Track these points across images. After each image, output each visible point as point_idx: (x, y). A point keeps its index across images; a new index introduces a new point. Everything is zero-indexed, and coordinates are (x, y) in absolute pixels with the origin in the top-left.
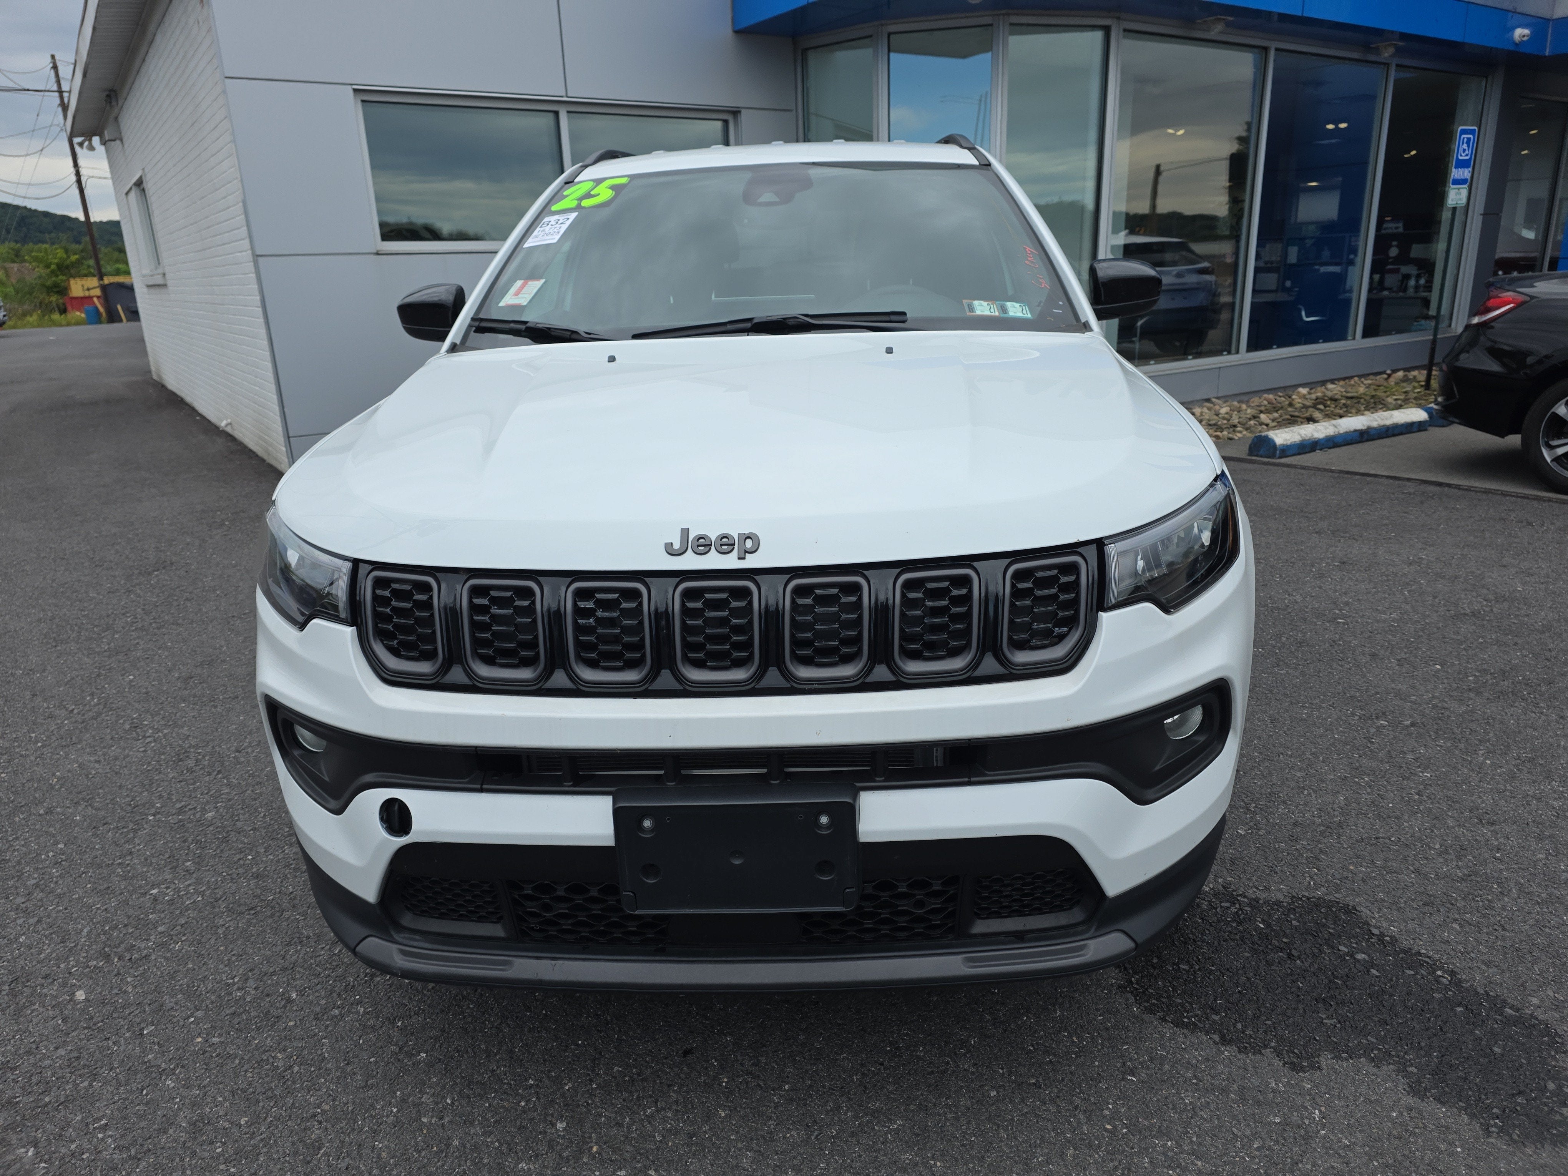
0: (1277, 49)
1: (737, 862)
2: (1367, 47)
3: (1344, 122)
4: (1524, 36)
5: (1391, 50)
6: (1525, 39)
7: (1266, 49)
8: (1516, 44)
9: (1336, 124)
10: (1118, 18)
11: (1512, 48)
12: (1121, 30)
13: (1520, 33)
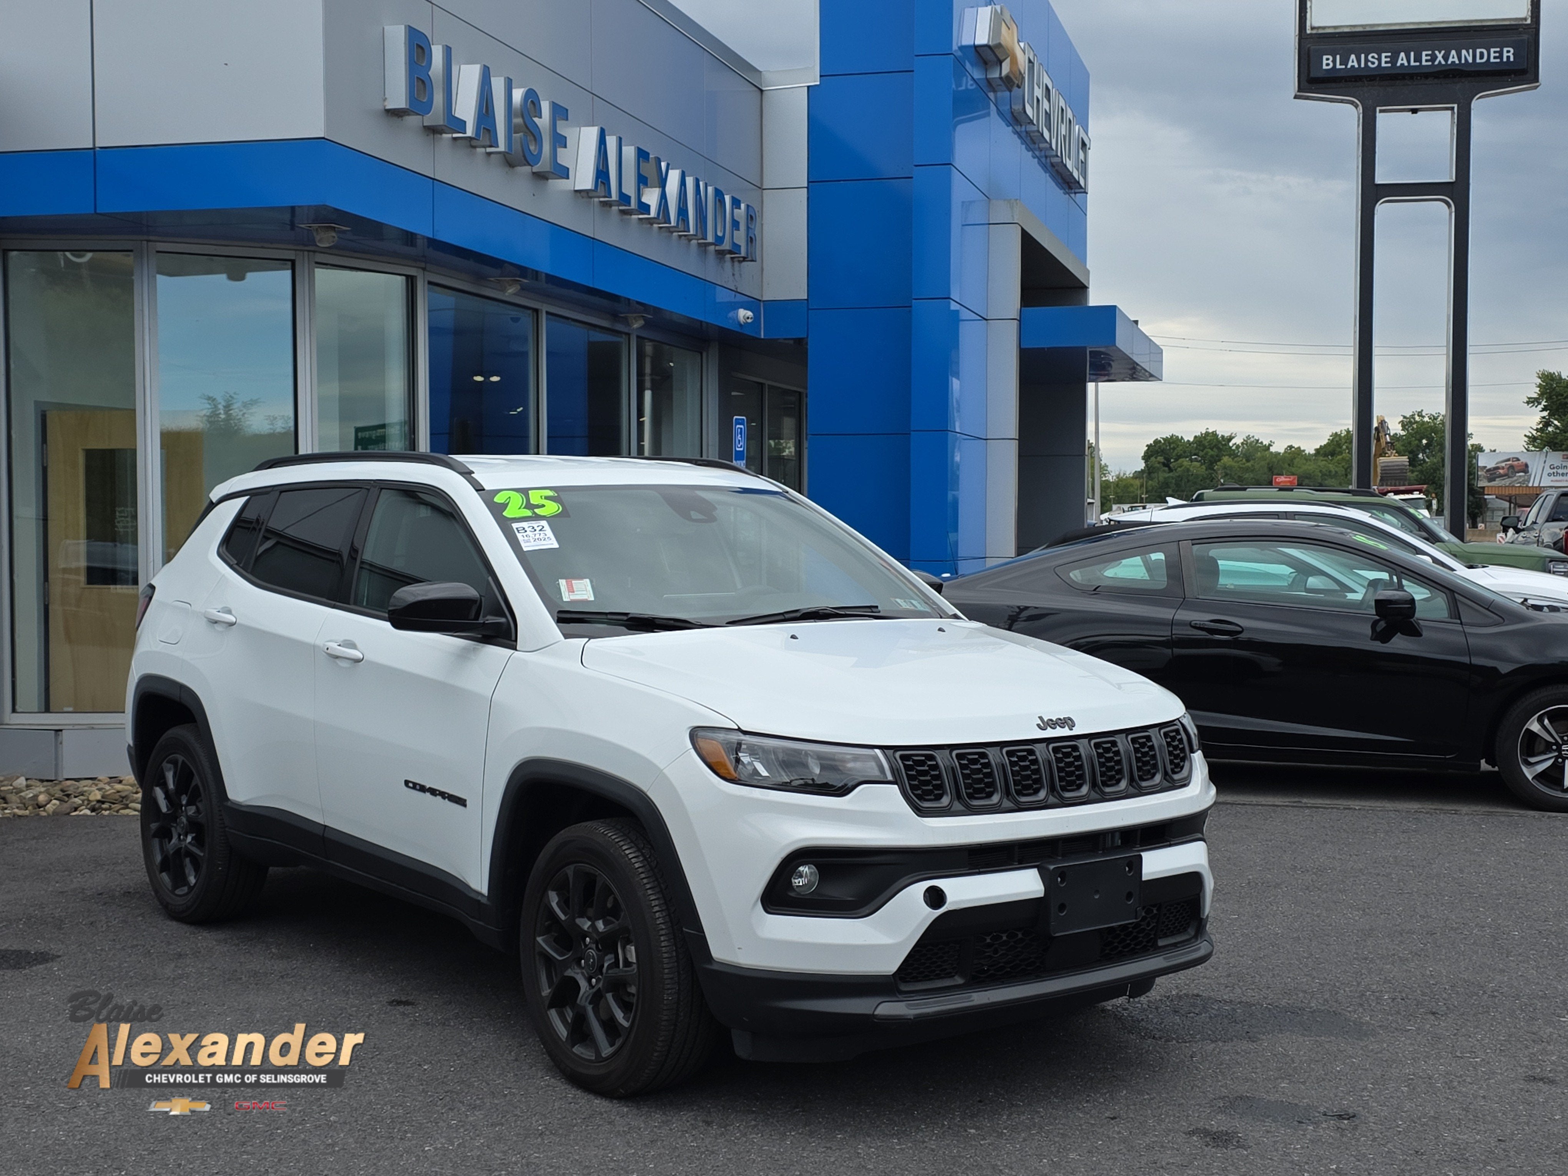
0: (548, 313)
1: (1097, 897)
2: (615, 316)
3: (497, 376)
4: (748, 318)
5: (641, 322)
6: (749, 321)
7: (536, 311)
8: (741, 325)
9: (486, 376)
10: (424, 269)
11: (738, 329)
12: (426, 283)
13: (744, 314)
